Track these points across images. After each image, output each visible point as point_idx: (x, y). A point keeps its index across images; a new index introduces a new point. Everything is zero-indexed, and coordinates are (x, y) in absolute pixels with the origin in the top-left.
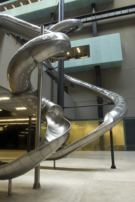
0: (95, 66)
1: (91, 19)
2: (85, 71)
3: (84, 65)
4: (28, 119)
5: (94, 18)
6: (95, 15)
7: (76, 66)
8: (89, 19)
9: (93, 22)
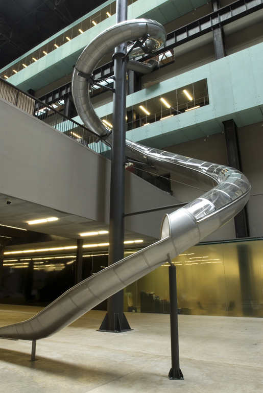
0: (223, 122)
1: (210, 26)
2: (206, 137)
3: (198, 122)
4: (75, 247)
5: (215, 21)
6: (217, 17)
7: (180, 128)
8: (205, 26)
9: (214, 29)
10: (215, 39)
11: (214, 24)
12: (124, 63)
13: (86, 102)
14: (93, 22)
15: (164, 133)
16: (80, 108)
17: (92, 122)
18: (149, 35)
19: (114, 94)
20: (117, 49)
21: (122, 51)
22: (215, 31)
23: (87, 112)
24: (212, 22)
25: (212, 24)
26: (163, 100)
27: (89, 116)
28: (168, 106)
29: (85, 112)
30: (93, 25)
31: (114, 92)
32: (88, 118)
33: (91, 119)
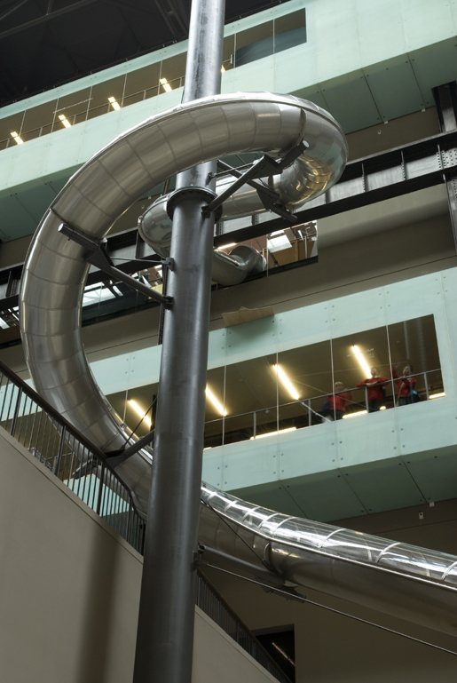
1: (438, 168)
5: (454, 158)
7: (343, 465)
8: (418, 169)
9: (449, 179)
10: (453, 206)
11: (449, 166)
12: (207, 220)
13: (66, 329)
14: (62, 117)
15: (285, 476)
16: (40, 347)
17: (75, 400)
18: (306, 144)
19: (168, 313)
20: (184, 177)
21: (202, 183)
22: (452, 183)
23: (63, 365)
24: (442, 158)
25: (443, 163)
26: (280, 373)
27: (65, 379)
28: (293, 392)
29: (56, 363)
30: (59, 126)
31: (170, 307)
32: (62, 385)
33: (70, 388)
